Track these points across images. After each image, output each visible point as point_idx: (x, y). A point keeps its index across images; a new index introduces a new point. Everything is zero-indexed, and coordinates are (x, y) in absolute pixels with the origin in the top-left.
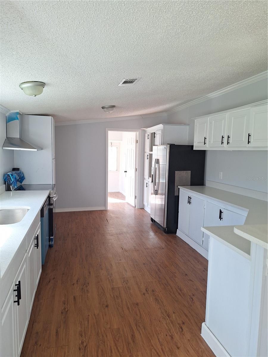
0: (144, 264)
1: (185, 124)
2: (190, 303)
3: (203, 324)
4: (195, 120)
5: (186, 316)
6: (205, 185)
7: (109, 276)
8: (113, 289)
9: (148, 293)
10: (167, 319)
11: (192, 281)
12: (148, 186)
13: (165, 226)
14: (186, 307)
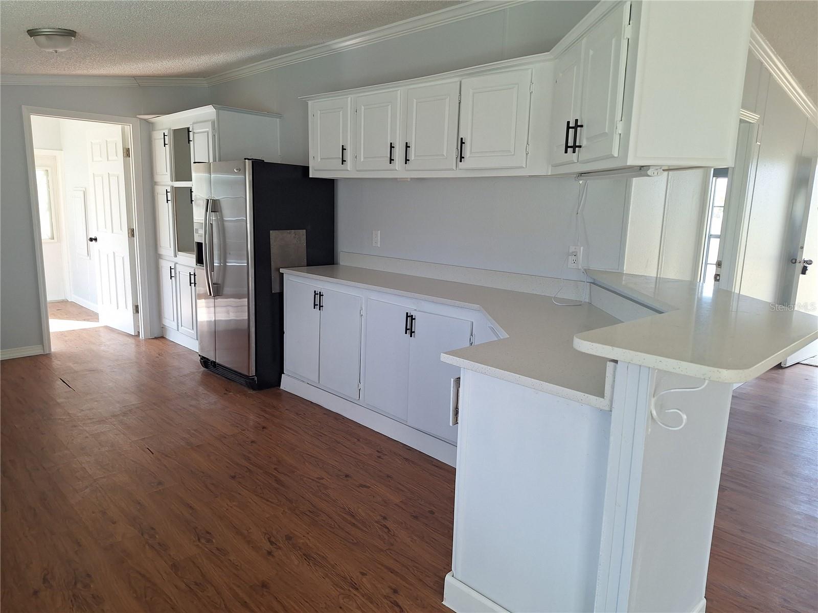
0: (233, 477)
1: (268, 113)
2: (386, 537)
3: (448, 578)
4: (310, 103)
5: (392, 571)
6: (337, 264)
7: (146, 536)
8: (175, 567)
9: (280, 548)
10: (355, 595)
11: (365, 486)
12: (175, 277)
13: (253, 372)
14: (382, 550)
